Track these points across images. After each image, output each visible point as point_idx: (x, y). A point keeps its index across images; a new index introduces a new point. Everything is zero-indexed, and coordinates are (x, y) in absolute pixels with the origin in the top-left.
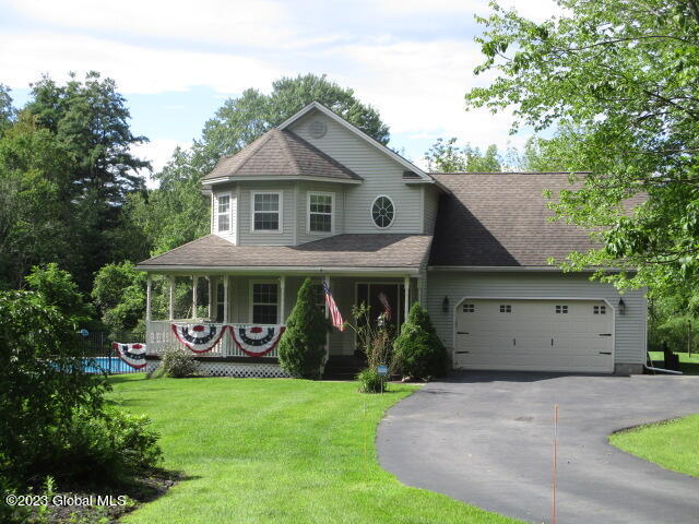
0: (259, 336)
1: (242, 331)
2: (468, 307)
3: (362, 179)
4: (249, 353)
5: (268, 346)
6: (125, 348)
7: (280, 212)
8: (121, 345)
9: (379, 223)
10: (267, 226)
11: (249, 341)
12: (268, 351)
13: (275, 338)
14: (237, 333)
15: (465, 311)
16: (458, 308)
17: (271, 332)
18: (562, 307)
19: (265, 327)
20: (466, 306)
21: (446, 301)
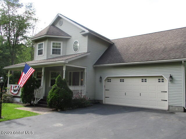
2: (109, 80)
3: (71, 36)
9: (75, 50)
15: (108, 81)
16: (105, 80)
20: (108, 80)
21: (101, 78)
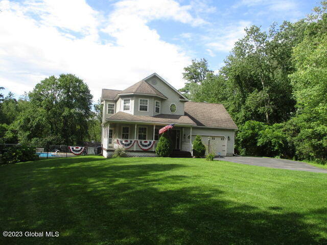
0: (146, 144)
1: (141, 142)
3: (167, 98)
4: (143, 149)
5: (149, 147)
6: (73, 148)
7: (148, 105)
8: (71, 147)
9: (172, 111)
10: (143, 109)
11: (143, 145)
13: (152, 144)
14: (139, 143)
17: (150, 143)
18: (213, 138)
19: (148, 141)
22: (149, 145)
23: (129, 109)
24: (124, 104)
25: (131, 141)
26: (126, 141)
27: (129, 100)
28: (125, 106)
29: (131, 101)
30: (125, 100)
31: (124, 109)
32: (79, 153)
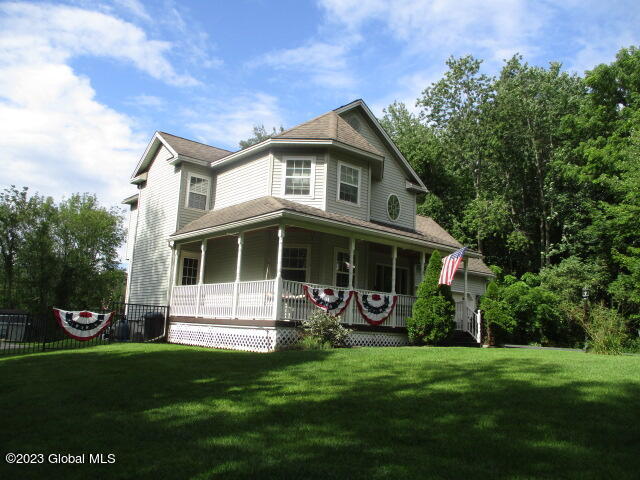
0: (377, 304)
1: (365, 297)
4: (369, 321)
5: (385, 314)
6: (69, 317)
7: (359, 186)
8: (63, 313)
9: (391, 214)
10: (348, 198)
11: (370, 308)
12: (385, 319)
13: (390, 306)
14: (361, 299)
17: (387, 300)
19: (382, 295)
22: (384, 307)
23: (306, 192)
24: (289, 172)
25: (341, 294)
26: (329, 292)
27: (308, 164)
28: (289, 182)
29: (313, 165)
30: (290, 163)
31: (288, 191)
32: (92, 332)
